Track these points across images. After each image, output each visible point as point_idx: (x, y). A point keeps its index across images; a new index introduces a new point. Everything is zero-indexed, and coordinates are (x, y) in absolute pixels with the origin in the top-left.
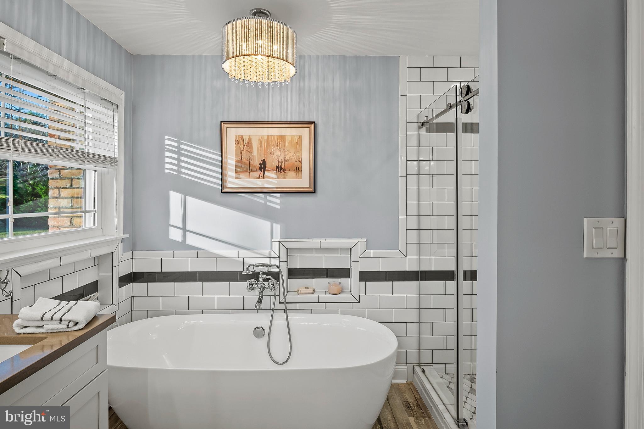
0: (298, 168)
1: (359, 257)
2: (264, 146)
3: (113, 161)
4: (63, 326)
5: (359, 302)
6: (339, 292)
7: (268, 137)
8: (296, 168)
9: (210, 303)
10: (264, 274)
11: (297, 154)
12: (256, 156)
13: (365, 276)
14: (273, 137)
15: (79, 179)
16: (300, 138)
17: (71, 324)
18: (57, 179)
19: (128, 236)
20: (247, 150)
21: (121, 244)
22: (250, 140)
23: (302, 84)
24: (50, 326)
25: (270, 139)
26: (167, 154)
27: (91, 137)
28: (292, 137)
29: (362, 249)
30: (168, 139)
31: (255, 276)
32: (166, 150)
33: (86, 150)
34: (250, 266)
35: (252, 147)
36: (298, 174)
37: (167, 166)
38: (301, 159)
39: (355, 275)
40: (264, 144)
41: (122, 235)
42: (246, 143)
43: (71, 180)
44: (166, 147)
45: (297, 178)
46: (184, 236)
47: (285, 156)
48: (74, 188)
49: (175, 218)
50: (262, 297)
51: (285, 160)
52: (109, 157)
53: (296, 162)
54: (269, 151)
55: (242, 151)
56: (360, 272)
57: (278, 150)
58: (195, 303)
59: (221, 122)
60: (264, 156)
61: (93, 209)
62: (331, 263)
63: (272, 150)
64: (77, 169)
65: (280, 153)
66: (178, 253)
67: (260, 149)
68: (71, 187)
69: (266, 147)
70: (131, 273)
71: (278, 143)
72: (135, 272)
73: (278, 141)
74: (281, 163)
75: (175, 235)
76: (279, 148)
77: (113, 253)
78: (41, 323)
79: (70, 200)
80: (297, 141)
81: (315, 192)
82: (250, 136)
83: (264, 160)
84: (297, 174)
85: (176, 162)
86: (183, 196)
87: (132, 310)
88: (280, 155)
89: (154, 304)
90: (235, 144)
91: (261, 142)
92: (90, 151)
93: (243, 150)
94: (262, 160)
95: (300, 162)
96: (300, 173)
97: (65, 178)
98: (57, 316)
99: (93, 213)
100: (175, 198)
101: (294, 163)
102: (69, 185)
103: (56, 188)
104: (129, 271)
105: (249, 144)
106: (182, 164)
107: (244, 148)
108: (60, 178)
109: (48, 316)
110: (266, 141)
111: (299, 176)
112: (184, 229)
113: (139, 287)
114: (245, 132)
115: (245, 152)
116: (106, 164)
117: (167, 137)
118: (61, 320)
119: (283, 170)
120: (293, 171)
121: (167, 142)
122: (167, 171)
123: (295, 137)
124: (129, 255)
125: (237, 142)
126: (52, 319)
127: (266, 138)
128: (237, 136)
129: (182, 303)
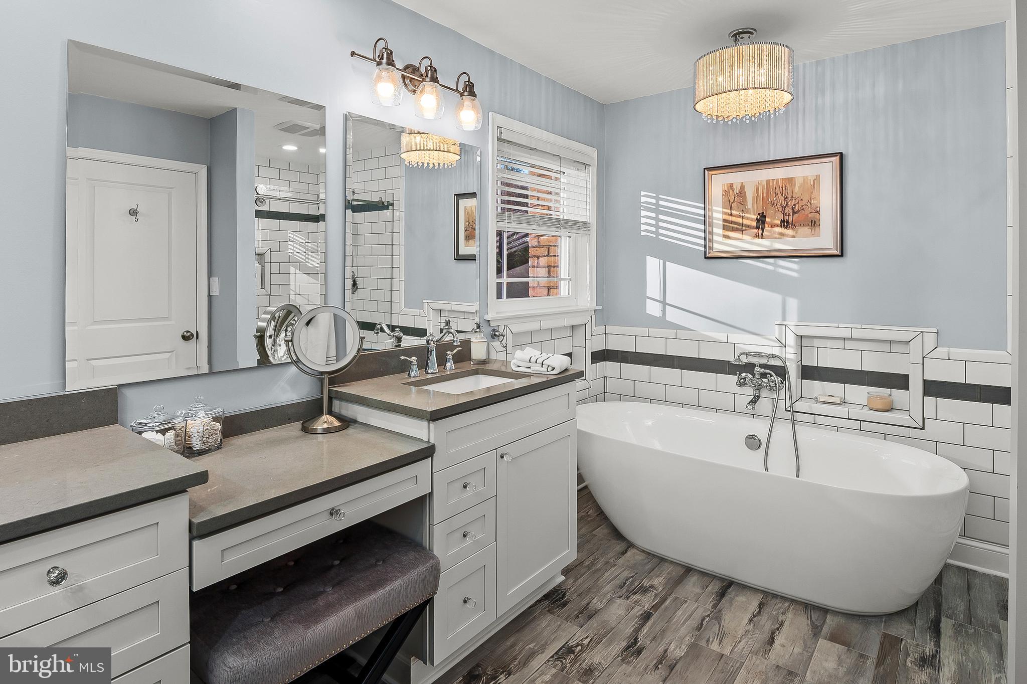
0: (815, 221)
1: (923, 358)
2: (763, 194)
3: (586, 226)
4: (544, 369)
5: (923, 428)
6: (886, 408)
7: (768, 181)
8: (812, 221)
9: (690, 396)
10: (761, 366)
11: (813, 202)
12: (752, 209)
13: (933, 389)
14: (775, 181)
15: (555, 246)
16: (817, 178)
17: (550, 369)
18: (536, 247)
19: (600, 307)
20: (739, 202)
21: (594, 316)
22: (742, 187)
23: (820, 101)
24: (536, 368)
25: (771, 185)
26: (643, 213)
27: (565, 204)
28: (805, 179)
29: (929, 346)
30: (645, 196)
31: (750, 367)
32: (642, 208)
33: (561, 217)
34: (741, 354)
35: (746, 197)
36: (815, 230)
37: (643, 227)
38: (818, 209)
39: (916, 385)
40: (763, 191)
41: (594, 306)
42: (738, 192)
43: (549, 247)
44: (642, 204)
45: (813, 235)
46: (664, 311)
47: (794, 205)
48: (551, 256)
49: (653, 288)
50: (759, 397)
51: (793, 212)
52: (582, 222)
53: (810, 213)
54: (770, 200)
55: (732, 203)
56: (925, 382)
57: (783, 198)
58: (675, 394)
59: (704, 169)
60: (763, 208)
61: (567, 277)
62: (872, 363)
63: (775, 199)
64: (553, 236)
65: (786, 202)
66: (653, 331)
67: (756, 199)
68: (548, 255)
69: (765, 195)
70: (604, 350)
71: (784, 189)
72: (609, 350)
73: (783, 185)
74: (788, 216)
75: (653, 309)
76: (785, 195)
77: (586, 324)
78: (529, 365)
79: (547, 269)
80: (812, 183)
81: (842, 255)
82: (742, 183)
83: (763, 213)
84: (813, 231)
85: (654, 222)
86: (661, 261)
87: (605, 392)
88: (787, 204)
89: (628, 387)
90: (723, 195)
91: (758, 189)
92: (565, 218)
93: (734, 202)
94: (759, 214)
95: (818, 212)
96: (817, 228)
97: (543, 246)
98: (540, 361)
99: (567, 281)
100: (653, 264)
101: (807, 215)
102: (546, 253)
103: (535, 256)
104: (601, 347)
105: (742, 193)
106: (661, 224)
107: (734, 200)
108: (539, 246)
109: (533, 360)
110: (765, 187)
111: (816, 233)
112: (664, 303)
113: (612, 367)
114: (736, 178)
115: (736, 205)
116: (579, 229)
117: (643, 193)
118: (542, 364)
119: (790, 225)
120: (806, 226)
121: (643, 199)
122: (643, 233)
123: (809, 178)
124: (601, 329)
125: (726, 193)
126: (536, 362)
127: (765, 183)
128: (726, 185)
129: (658, 391)
